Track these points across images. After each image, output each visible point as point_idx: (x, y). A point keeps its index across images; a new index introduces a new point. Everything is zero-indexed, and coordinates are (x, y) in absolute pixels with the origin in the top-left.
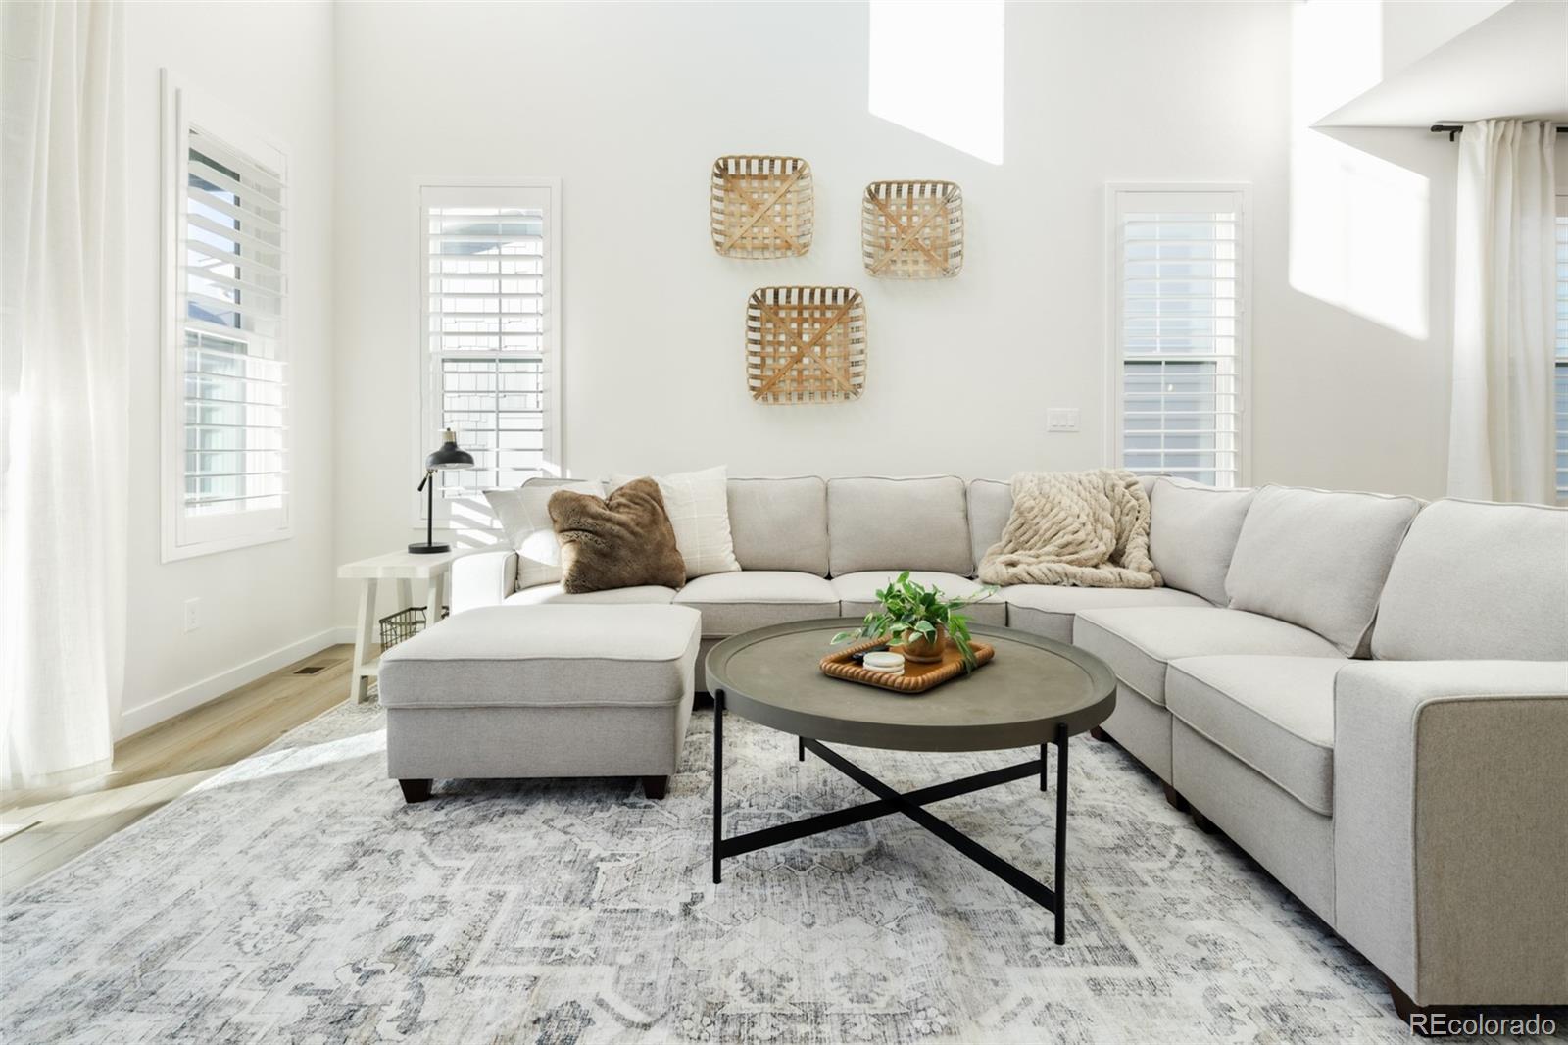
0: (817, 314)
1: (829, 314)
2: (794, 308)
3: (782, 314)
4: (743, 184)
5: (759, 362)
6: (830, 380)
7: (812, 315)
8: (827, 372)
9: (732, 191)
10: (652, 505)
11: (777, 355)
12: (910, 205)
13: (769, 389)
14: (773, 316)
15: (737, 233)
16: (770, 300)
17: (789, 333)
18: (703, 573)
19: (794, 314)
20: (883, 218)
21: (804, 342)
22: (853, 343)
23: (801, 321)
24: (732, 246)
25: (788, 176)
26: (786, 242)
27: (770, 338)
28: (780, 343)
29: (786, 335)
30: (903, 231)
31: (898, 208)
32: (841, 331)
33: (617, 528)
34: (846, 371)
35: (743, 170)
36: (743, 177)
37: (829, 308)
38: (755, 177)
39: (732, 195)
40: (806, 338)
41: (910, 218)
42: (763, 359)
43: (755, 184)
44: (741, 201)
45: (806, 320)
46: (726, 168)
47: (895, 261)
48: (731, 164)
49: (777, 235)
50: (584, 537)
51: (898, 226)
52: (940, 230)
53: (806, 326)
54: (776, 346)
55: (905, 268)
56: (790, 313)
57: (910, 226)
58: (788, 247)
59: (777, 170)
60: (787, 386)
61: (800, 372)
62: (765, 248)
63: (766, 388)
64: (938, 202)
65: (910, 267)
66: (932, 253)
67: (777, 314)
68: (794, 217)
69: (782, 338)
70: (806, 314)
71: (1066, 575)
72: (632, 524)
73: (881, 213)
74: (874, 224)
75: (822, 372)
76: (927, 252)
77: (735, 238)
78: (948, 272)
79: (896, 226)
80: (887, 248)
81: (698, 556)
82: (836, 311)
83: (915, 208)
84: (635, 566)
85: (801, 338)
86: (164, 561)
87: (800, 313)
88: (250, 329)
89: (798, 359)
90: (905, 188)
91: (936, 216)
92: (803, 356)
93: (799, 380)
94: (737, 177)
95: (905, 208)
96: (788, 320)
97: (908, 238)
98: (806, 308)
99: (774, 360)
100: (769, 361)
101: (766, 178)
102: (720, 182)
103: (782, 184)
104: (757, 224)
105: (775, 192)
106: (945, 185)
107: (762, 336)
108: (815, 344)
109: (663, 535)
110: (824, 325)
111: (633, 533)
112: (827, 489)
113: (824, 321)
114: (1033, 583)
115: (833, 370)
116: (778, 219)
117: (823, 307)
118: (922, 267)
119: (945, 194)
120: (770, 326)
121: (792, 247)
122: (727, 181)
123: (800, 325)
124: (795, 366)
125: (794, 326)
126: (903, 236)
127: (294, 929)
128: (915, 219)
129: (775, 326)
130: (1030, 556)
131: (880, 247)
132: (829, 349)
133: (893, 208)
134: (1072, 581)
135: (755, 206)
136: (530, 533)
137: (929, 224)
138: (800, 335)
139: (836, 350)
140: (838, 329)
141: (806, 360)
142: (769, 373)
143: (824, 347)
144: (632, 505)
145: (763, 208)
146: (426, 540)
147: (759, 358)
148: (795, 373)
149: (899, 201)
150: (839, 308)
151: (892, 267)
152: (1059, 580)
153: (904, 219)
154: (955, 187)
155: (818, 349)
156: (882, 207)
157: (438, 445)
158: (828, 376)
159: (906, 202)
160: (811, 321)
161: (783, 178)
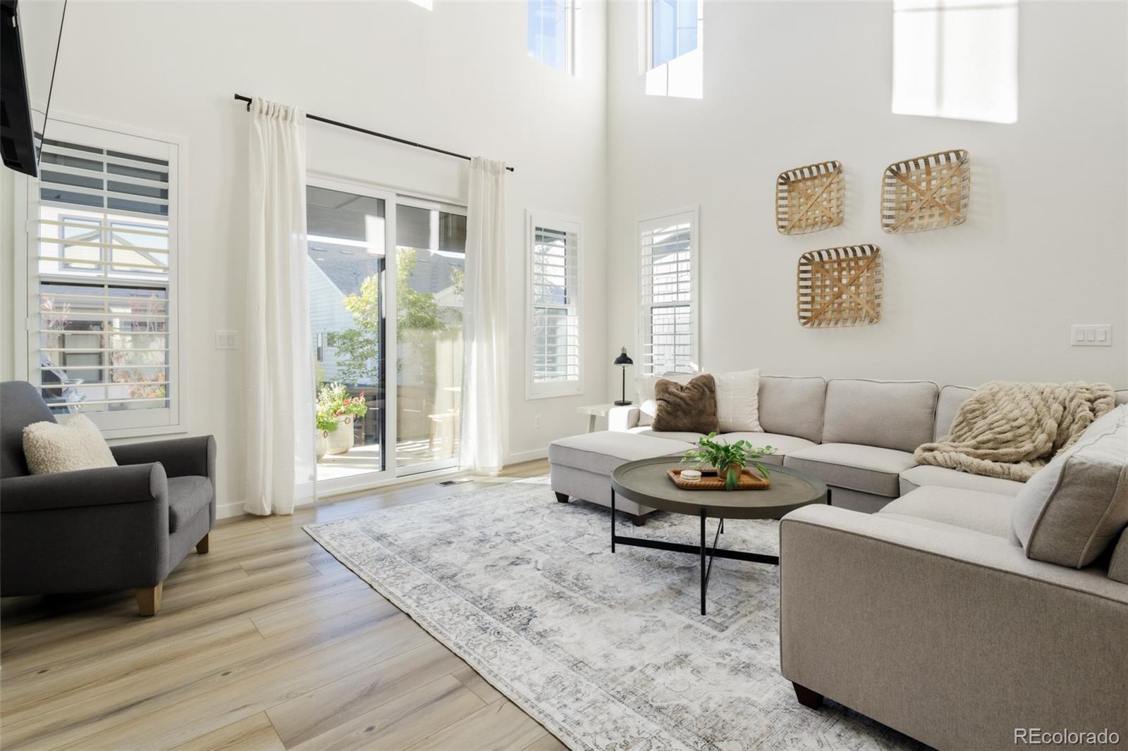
0: (852, 264)
1: (861, 263)
2: (835, 262)
3: (827, 266)
4: (801, 185)
5: (810, 300)
6: (861, 309)
7: (848, 265)
8: (859, 304)
9: (793, 191)
10: (703, 389)
11: (823, 294)
12: (928, 172)
13: (816, 318)
14: (821, 269)
15: (796, 217)
16: (817, 259)
17: (832, 279)
18: (735, 430)
19: (836, 266)
20: (905, 188)
21: (843, 284)
22: (876, 283)
23: (841, 270)
24: (793, 227)
25: (831, 173)
26: (830, 218)
27: (819, 283)
28: (826, 286)
29: (830, 280)
30: (922, 193)
31: (919, 177)
32: (869, 274)
33: (679, 400)
34: (872, 302)
35: (799, 177)
36: (800, 181)
37: (860, 259)
38: (808, 179)
39: (793, 194)
40: (844, 281)
41: (929, 183)
42: (813, 298)
43: (809, 183)
44: (799, 196)
45: (844, 269)
46: (788, 178)
47: (913, 218)
48: (791, 174)
49: (823, 214)
50: (663, 403)
51: (918, 190)
52: (955, 188)
53: (844, 273)
54: (823, 289)
55: (922, 222)
56: (833, 266)
57: (929, 189)
58: (831, 221)
59: (823, 171)
60: (829, 315)
61: (840, 304)
62: (815, 224)
63: (812, 317)
64: (953, 165)
65: (925, 221)
66: (947, 207)
67: (823, 267)
68: (835, 200)
69: (828, 282)
70: (844, 265)
71: (960, 464)
72: (687, 399)
73: (902, 183)
74: (897, 194)
75: (855, 304)
76: (942, 207)
77: (795, 220)
78: (959, 221)
79: (916, 191)
80: (907, 209)
81: (731, 420)
82: (865, 261)
83: (934, 174)
84: (685, 421)
85: (841, 282)
86: (527, 399)
87: (839, 265)
88: (569, 303)
89: (839, 296)
90: (921, 162)
91: (951, 177)
92: (842, 294)
93: (839, 311)
94: (797, 181)
95: (924, 176)
96: (831, 271)
97: (928, 197)
98: (843, 261)
99: (821, 298)
100: (818, 299)
101: (816, 178)
102: (785, 187)
103: (827, 179)
104: (811, 209)
105: (822, 186)
106: (957, 153)
107: (812, 283)
108: (851, 285)
109: (705, 406)
110: (857, 271)
111: (686, 404)
112: (827, 386)
113: (858, 268)
114: (937, 466)
115: (863, 303)
116: (825, 203)
117: (856, 259)
118: (937, 218)
119: (958, 160)
120: (819, 275)
121: (834, 220)
122: (790, 186)
123: (840, 273)
124: (836, 301)
125: (836, 274)
126: (922, 198)
127: (494, 521)
128: (934, 182)
129: (822, 275)
130: (952, 446)
131: (901, 209)
132: (861, 288)
133: (914, 178)
134: (963, 468)
135: (808, 197)
136: (647, 399)
137: (945, 184)
138: (840, 280)
139: (866, 288)
140: (866, 274)
141: (844, 297)
142: (818, 307)
143: (858, 287)
144: (692, 389)
145: (814, 198)
146: (622, 399)
147: (810, 298)
148: (836, 306)
149: (919, 172)
150: (867, 258)
151: (910, 223)
152: (955, 465)
153: (924, 184)
154: (965, 152)
155: (853, 288)
156: (904, 179)
157: (619, 355)
158: (859, 307)
159: (925, 172)
160: (847, 269)
161: (828, 174)
